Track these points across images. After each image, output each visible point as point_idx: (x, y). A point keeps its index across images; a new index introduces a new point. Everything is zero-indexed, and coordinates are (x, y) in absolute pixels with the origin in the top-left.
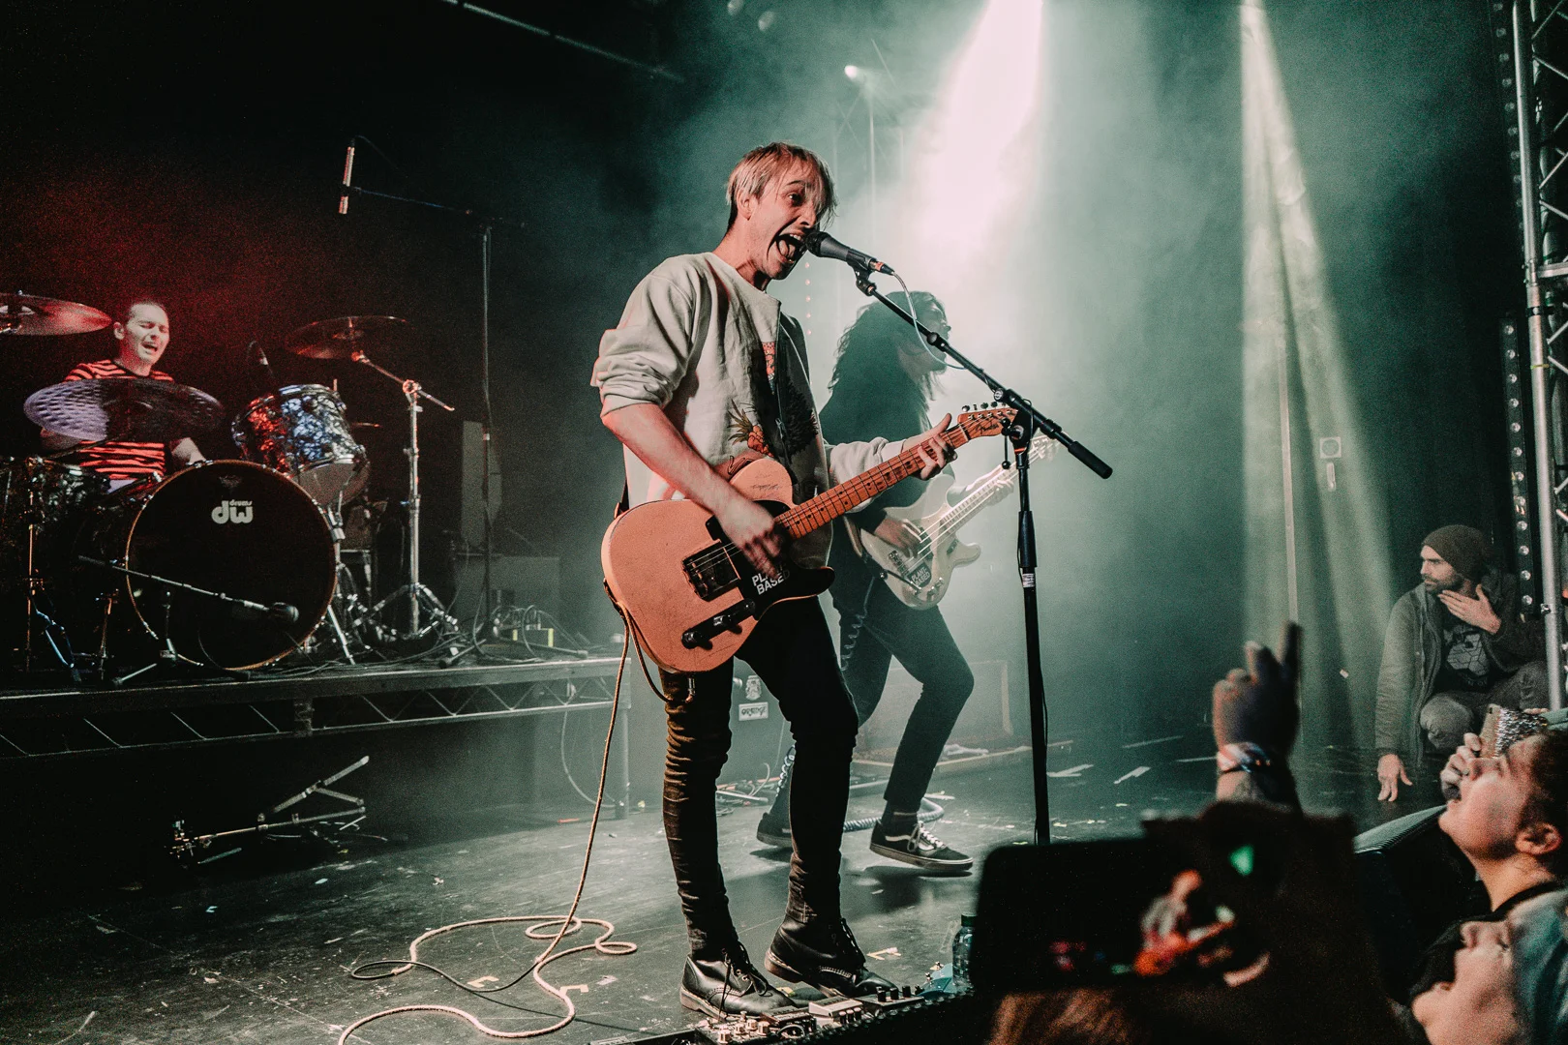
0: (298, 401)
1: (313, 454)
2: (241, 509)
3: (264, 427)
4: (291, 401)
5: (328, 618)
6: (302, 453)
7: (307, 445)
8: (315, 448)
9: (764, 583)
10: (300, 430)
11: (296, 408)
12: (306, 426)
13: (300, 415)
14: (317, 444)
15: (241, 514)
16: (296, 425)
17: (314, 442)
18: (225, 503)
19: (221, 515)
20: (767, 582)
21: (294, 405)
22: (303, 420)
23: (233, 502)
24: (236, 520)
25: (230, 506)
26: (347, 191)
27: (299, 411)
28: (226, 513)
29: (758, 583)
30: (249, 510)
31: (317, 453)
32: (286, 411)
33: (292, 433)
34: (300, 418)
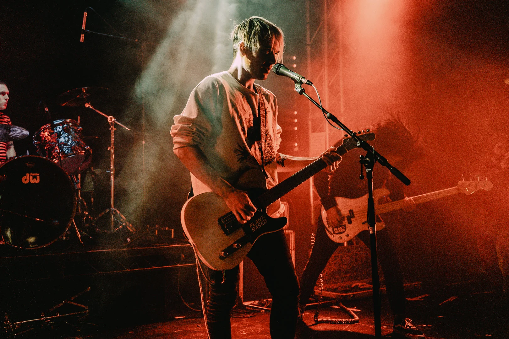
0: (61, 127)
1: (67, 151)
2: (35, 177)
3: (46, 139)
4: (58, 127)
5: (72, 224)
6: (63, 150)
7: (65, 146)
8: (68, 148)
9: (255, 227)
10: (62, 140)
11: (60, 130)
12: (64, 138)
13: (62, 133)
14: (69, 146)
15: (35, 179)
16: (60, 138)
17: (68, 145)
18: (28, 175)
19: (26, 180)
20: (256, 226)
21: (60, 128)
22: (63, 136)
23: (31, 174)
24: (32, 182)
25: (30, 176)
26: (84, 32)
27: (61, 131)
28: (29, 179)
29: (252, 227)
30: (38, 177)
31: (69, 150)
32: (56, 131)
33: (58, 141)
34: (62, 134)
